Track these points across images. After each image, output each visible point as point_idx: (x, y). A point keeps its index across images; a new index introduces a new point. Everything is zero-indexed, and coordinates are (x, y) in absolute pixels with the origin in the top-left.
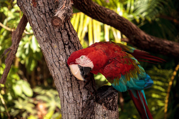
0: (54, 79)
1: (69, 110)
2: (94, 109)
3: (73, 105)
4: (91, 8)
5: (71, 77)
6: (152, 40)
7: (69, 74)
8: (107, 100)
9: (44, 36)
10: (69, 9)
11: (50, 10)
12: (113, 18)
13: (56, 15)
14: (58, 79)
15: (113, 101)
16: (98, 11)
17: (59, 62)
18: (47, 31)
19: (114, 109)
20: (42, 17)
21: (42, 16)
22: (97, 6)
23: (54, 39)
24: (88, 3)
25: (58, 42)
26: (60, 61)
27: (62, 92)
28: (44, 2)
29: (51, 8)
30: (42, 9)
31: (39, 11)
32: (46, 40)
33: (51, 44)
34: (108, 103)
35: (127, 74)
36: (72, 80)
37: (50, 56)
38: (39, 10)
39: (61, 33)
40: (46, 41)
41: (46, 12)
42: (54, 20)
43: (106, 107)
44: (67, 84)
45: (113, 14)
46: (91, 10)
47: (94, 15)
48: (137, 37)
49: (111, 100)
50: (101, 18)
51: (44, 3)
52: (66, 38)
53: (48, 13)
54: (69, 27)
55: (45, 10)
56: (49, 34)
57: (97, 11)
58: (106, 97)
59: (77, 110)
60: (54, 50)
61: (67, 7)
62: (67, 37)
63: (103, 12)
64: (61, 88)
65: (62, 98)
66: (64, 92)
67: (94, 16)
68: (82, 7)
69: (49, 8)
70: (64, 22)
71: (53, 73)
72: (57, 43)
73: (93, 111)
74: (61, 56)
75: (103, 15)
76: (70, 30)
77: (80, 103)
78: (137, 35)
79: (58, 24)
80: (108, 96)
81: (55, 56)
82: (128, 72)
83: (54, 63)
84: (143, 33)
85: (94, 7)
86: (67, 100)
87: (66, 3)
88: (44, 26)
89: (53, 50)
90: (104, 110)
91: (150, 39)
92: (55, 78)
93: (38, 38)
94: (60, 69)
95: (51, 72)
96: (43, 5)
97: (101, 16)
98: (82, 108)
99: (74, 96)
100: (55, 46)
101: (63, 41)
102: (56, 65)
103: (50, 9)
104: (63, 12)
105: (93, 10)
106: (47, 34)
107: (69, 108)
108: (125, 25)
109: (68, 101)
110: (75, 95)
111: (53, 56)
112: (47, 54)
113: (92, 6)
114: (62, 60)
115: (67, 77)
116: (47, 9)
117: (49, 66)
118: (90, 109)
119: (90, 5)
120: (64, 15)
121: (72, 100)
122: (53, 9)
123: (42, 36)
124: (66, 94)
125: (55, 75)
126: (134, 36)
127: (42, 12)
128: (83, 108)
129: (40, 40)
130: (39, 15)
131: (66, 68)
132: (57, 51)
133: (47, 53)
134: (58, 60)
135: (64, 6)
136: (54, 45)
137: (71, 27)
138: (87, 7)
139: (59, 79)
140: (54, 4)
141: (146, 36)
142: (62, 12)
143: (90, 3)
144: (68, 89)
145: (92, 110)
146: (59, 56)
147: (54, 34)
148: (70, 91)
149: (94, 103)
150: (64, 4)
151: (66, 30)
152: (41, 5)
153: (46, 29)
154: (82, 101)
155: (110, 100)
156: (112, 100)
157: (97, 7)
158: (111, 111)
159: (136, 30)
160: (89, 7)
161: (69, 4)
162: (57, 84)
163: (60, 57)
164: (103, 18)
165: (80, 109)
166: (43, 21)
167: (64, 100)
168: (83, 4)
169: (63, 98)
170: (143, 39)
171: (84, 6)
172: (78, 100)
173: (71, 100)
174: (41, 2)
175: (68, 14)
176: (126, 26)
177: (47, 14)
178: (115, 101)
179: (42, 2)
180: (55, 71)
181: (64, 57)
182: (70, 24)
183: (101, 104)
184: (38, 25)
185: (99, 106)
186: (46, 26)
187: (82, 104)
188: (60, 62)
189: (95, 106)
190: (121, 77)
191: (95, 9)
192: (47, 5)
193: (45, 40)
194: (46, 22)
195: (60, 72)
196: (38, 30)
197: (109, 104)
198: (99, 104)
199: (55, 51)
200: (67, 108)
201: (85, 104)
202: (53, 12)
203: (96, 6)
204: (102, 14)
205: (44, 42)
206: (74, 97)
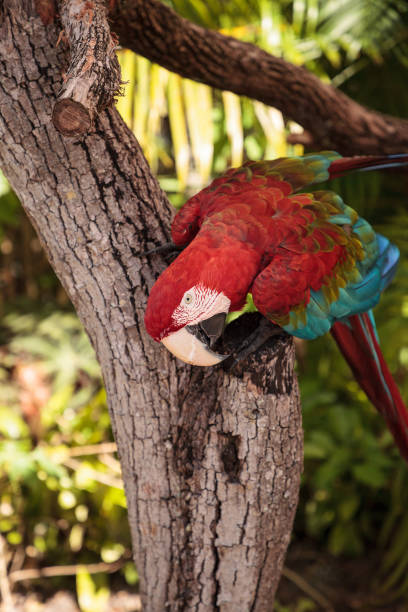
0: (77, 303)
1: (136, 404)
2: (217, 394)
3: (147, 387)
4: (178, 44)
5: (133, 293)
6: (391, 129)
7: (127, 285)
8: (260, 362)
9: (30, 163)
10: (108, 67)
11: (43, 71)
12: (254, 68)
13: (66, 95)
14: (88, 304)
15: (278, 365)
16: (202, 52)
17: (87, 248)
18: (37, 146)
19: (284, 389)
20: (16, 98)
21: (15, 94)
22: (195, 32)
23: (63, 168)
24: (164, 27)
25: (78, 180)
26: (90, 241)
27: (106, 346)
28: (20, 43)
29: (44, 64)
30: (12, 69)
31: (5, 79)
32: (38, 173)
33: (56, 189)
34: (262, 373)
35: (326, 284)
36: (136, 303)
37: (57, 227)
38: (3, 72)
39: (85, 147)
40: (38, 178)
41: (30, 77)
42: (61, 111)
43: (258, 384)
44: (121, 319)
45: (254, 55)
46: (178, 49)
47: (189, 64)
48: (341, 126)
49: (273, 362)
50: (214, 74)
51: (17, 47)
52: (102, 163)
53: (37, 81)
54: (112, 125)
55: (24, 71)
56: (44, 155)
57: (196, 50)
58: (256, 353)
59: (163, 401)
60: (67, 208)
61: (100, 63)
62: (108, 158)
63: (218, 50)
64: (101, 331)
65: (109, 365)
66: (114, 344)
67: (188, 70)
68: (147, 44)
69: (37, 63)
70: (94, 114)
71: (71, 285)
72: (76, 183)
73: (216, 400)
74: (93, 226)
75: (220, 60)
76: (114, 133)
77: (171, 379)
78: (340, 119)
79: (77, 124)
80: (261, 348)
81: (74, 226)
82: (329, 275)
83: (69, 251)
84: (357, 111)
85: (187, 38)
86: (124, 371)
87: (96, 48)
88: (27, 128)
89: (63, 208)
90: (250, 395)
91: (383, 130)
92: (80, 302)
93: (9, 169)
94: (95, 270)
95: (65, 280)
96: (15, 55)
97: (212, 68)
98: (176, 393)
99: (147, 358)
100: (69, 192)
101: (95, 176)
102: (78, 258)
103: (42, 66)
104: (91, 83)
105: (183, 49)
106: (38, 154)
107: (134, 398)
108: (296, 87)
109: (128, 372)
110: (152, 351)
111: (65, 229)
112: (45, 222)
113: (178, 37)
114: (98, 238)
115: (118, 294)
116: (32, 68)
117: (56, 263)
118: (204, 396)
119: (172, 32)
120: (95, 90)
121: (144, 369)
122: (50, 66)
123: (21, 164)
124: (120, 353)
125: (77, 290)
126: (329, 124)
127: (14, 78)
128: (180, 392)
129: (17, 176)
130: (7, 90)
131: (113, 264)
132: (77, 211)
133: (44, 219)
134: (82, 240)
135: (92, 60)
136: (65, 190)
137: (116, 122)
138: (163, 39)
139: (91, 302)
140: (52, 46)
141: (369, 117)
142: (86, 82)
143: (171, 25)
144: (126, 334)
145: (211, 397)
146: (85, 228)
147: (61, 154)
148: (132, 341)
149: (216, 374)
150: (90, 52)
151: (102, 134)
152: (9, 56)
153: (34, 136)
154: (177, 371)
155: (268, 360)
156: (276, 359)
157: (195, 37)
158: (273, 397)
159: (333, 101)
160: (169, 40)
161: (105, 49)
162: (88, 319)
163: (89, 229)
164: (219, 71)
165: (172, 398)
166: (22, 109)
167: (114, 370)
168: (148, 33)
169: (113, 364)
170: (360, 129)
171: (152, 37)
172: (163, 368)
173: (140, 371)
174: (7, 46)
175: (106, 87)
176: (299, 93)
177: (32, 85)
178: (285, 362)
179: (11, 45)
180: (76, 277)
181: (102, 228)
182: (113, 113)
183: (241, 377)
184: (6, 125)
185: (234, 383)
186: (34, 128)
187: (176, 379)
188: (89, 245)
189: (219, 384)
190: (311, 299)
191: (191, 43)
192: (29, 55)
193: (32, 174)
194: (30, 112)
195: (95, 279)
196: (6, 144)
197: (268, 374)
198: (234, 376)
199: (72, 209)
200: (129, 396)
201: (186, 379)
202: (51, 77)
203: (191, 33)
204: (216, 57)
205: (30, 181)
206: (147, 361)
